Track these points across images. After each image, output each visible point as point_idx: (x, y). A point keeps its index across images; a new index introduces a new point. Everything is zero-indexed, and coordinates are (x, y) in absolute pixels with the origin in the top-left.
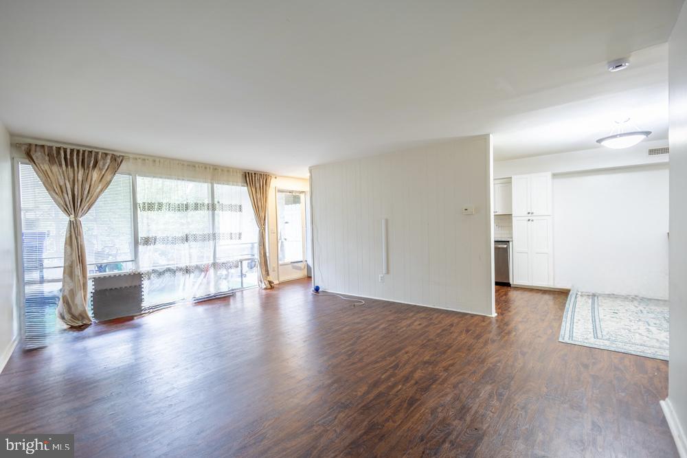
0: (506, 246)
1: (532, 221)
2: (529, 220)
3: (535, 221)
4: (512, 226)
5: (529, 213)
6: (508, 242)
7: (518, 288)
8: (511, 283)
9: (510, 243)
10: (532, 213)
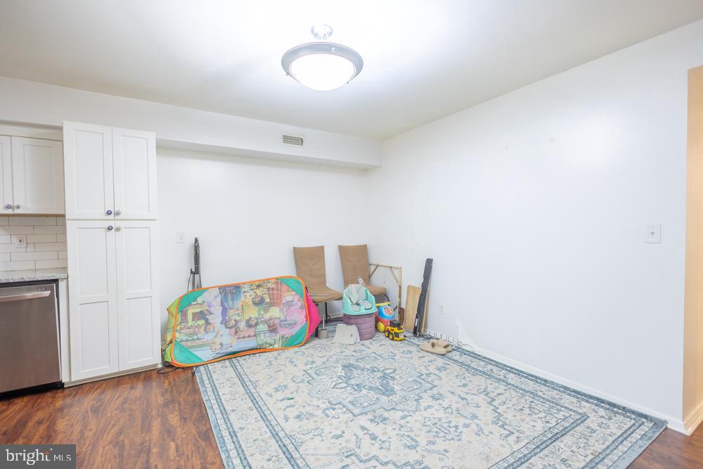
0: (47, 293)
1: (118, 229)
2: (110, 228)
3: (123, 230)
4: (65, 242)
5: (109, 213)
6: (56, 281)
7: (82, 387)
8: (65, 378)
9: (62, 285)
10: (118, 214)
